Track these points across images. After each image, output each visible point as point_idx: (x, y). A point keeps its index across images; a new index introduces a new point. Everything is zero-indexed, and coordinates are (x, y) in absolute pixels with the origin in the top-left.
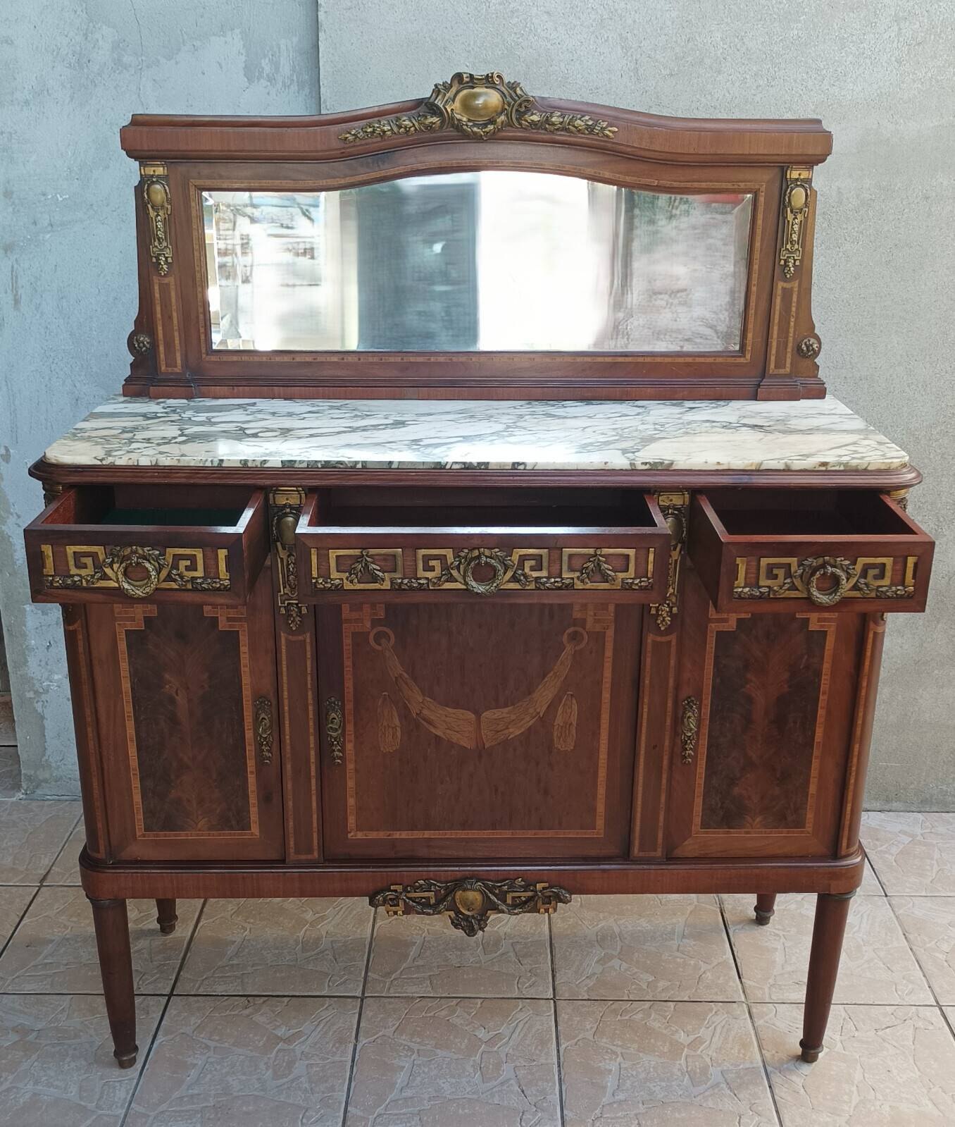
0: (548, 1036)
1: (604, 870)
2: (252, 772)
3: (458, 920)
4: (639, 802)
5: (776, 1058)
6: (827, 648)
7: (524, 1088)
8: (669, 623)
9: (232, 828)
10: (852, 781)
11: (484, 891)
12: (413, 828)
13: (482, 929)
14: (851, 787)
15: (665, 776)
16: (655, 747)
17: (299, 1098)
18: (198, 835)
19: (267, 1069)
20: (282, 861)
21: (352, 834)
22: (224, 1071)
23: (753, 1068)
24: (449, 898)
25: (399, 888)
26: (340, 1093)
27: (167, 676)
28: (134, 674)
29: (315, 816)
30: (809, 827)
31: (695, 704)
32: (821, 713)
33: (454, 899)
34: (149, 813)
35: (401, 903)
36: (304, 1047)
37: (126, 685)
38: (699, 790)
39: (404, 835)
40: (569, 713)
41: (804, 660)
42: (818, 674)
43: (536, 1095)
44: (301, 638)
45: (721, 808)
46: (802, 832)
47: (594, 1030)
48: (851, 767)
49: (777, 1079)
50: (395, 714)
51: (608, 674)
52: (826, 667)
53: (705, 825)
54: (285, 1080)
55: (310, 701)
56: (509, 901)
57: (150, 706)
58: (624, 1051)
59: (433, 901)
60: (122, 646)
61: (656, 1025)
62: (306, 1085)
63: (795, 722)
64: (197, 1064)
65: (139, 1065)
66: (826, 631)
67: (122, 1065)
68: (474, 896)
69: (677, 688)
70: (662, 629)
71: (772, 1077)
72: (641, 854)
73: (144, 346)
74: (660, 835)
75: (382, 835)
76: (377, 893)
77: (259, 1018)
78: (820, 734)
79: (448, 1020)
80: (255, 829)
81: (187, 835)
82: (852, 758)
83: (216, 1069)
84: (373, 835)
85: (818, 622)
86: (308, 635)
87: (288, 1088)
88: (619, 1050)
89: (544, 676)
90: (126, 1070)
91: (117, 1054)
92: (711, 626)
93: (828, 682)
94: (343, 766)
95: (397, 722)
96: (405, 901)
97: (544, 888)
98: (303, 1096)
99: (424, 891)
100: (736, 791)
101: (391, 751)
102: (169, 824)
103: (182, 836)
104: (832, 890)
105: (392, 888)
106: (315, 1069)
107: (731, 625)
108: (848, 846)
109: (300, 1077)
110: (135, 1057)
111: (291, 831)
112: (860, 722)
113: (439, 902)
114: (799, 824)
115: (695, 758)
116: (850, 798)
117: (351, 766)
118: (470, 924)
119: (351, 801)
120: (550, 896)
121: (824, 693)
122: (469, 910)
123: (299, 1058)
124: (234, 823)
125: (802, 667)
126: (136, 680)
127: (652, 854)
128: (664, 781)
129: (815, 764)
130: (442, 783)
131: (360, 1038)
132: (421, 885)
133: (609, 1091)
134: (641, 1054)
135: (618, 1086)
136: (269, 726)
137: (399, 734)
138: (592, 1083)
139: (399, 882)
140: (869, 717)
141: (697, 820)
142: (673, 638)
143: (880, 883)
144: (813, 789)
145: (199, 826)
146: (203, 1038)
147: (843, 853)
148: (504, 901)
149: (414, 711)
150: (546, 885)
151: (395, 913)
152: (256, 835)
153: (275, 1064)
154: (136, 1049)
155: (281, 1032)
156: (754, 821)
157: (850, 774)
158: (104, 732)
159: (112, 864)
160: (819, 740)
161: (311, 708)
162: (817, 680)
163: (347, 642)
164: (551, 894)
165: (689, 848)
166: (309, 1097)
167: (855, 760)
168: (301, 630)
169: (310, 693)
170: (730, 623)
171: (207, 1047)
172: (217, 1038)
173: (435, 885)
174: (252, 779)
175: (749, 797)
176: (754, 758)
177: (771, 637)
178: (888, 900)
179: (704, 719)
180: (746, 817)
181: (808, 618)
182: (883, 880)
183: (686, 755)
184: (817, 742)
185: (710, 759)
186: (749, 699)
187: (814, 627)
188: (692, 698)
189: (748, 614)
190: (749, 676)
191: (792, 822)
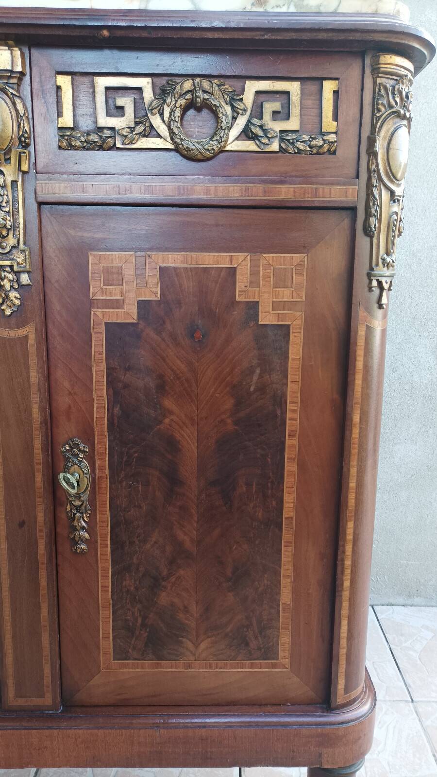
6: (291, 356)
8: (18, 302)
10: (347, 584)
14: (346, 594)
15: (43, 575)
16: (22, 524)
30: (285, 658)
31: (83, 452)
32: (290, 468)
38: (105, 596)
41: (255, 378)
42: (280, 401)
45: (143, 625)
46: (274, 666)
48: (343, 560)
52: (293, 389)
53: (121, 654)
63: (248, 484)
66: (289, 326)
69: (48, 422)
70: (8, 312)
72: (21, 702)
78: (292, 505)
82: (344, 546)
85: (273, 310)
92: (94, 314)
93: (297, 416)
100: (164, 599)
104: (327, 762)
107: (130, 314)
108: (347, 690)
112: (353, 484)
114: (269, 652)
115: (91, 543)
116: (345, 612)
121: (293, 435)
125: (252, 389)
127: (38, 701)
129: (287, 556)
140: (368, 478)
141: (107, 645)
142: (30, 332)
143: (406, 685)
144: (286, 596)
147: (340, 699)
156: (197, 647)
157: (343, 573)
160: (290, 515)
162: (279, 413)
165: (97, 689)
167: (349, 548)
170: (127, 307)
175: (186, 609)
176: (188, 544)
177: (198, 335)
178: (415, 708)
179: (100, 477)
180: (184, 640)
181: (258, 302)
182: (409, 681)
183: (77, 539)
184: (286, 518)
185: (117, 545)
186: (173, 445)
187: (267, 317)
188: (77, 441)
189: (156, 294)
190: (168, 403)
191: (259, 649)
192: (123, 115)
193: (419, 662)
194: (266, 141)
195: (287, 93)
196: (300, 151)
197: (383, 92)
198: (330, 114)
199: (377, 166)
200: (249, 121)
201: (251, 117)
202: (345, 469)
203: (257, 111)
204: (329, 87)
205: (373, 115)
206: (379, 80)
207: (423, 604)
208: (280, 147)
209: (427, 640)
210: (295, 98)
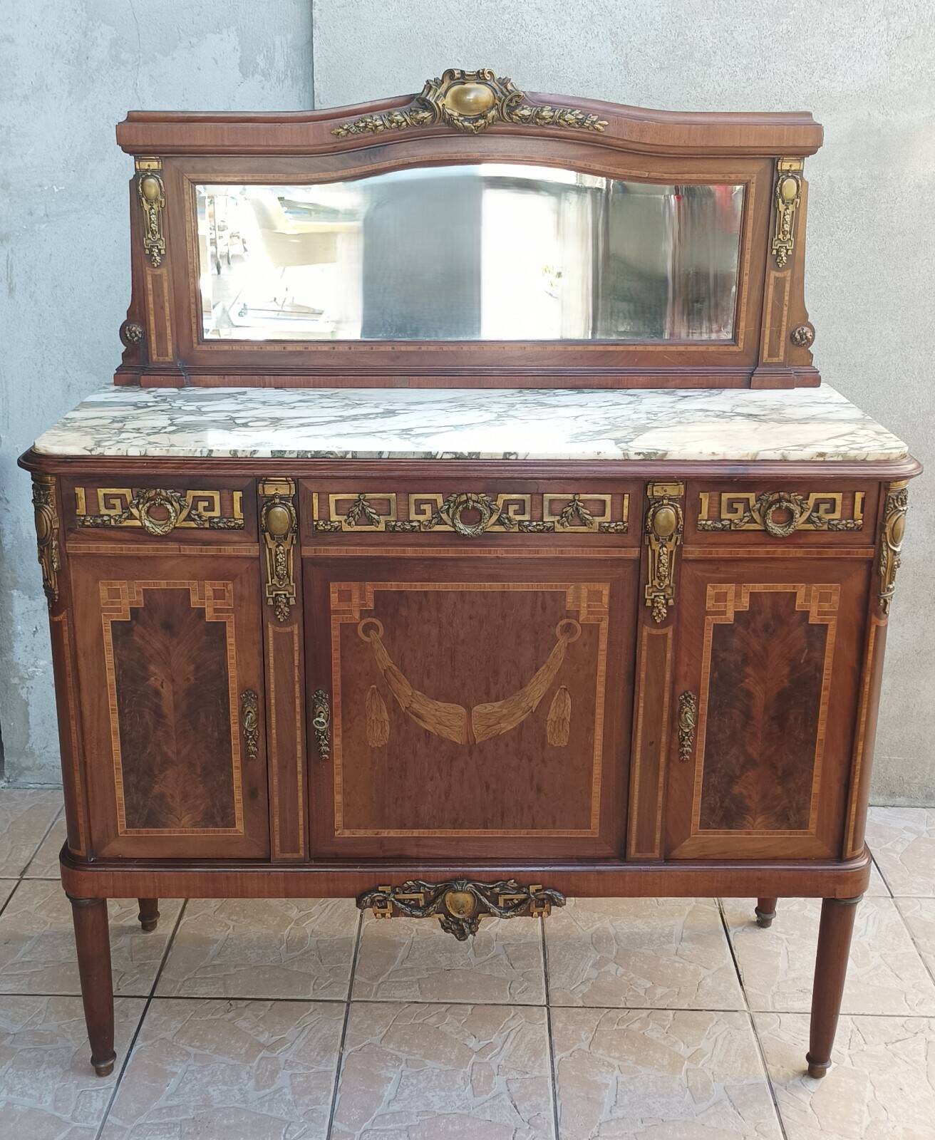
0: (542, 1046)
1: (599, 872)
2: (237, 768)
3: (448, 923)
4: (636, 801)
5: (781, 1073)
6: (828, 642)
7: (517, 1104)
8: (665, 615)
9: (217, 826)
10: (857, 780)
11: (476, 894)
12: (402, 826)
13: (473, 933)
14: (856, 787)
15: (662, 773)
16: (651, 744)
17: (282, 1111)
18: (181, 832)
19: (249, 1079)
20: (266, 860)
21: (338, 832)
22: (205, 1080)
23: (758, 1084)
24: (439, 900)
25: (387, 889)
26: (324, 1106)
27: (152, 668)
28: (119, 665)
29: (301, 813)
30: (813, 828)
31: (693, 699)
32: (823, 709)
33: (444, 901)
34: (132, 809)
35: (389, 904)
36: (288, 1055)
37: (111, 678)
38: (698, 788)
39: (393, 833)
40: (563, 708)
41: (804, 655)
42: (819, 669)
43: (529, 1111)
44: (288, 629)
45: (721, 807)
46: (804, 833)
47: (590, 1039)
48: (855, 766)
49: (782, 1096)
50: (384, 707)
51: (602, 668)
52: (828, 661)
53: (704, 825)
54: (268, 1091)
55: (297, 694)
56: (501, 904)
57: (134, 699)
58: (620, 1063)
59: (422, 903)
60: (108, 637)
61: (654, 1035)
62: (289, 1097)
63: (796, 719)
64: (177, 1073)
65: (116, 1073)
66: (827, 625)
67: (100, 1073)
68: (465, 898)
69: (674, 682)
70: (658, 621)
71: (778, 1093)
72: (638, 855)
73: (136, 335)
74: (658, 836)
75: (369, 833)
76: (364, 894)
77: (242, 1024)
78: (823, 731)
79: (438, 1028)
80: (240, 826)
81: (170, 832)
82: (856, 757)
83: (196, 1079)
84: (361, 833)
85: (818, 615)
86: (296, 627)
87: (270, 1100)
88: (616, 1063)
89: (537, 669)
90: (103, 1078)
91: (95, 1061)
92: (708, 619)
93: (829, 677)
94: (330, 761)
95: (386, 716)
96: (393, 903)
97: (537, 891)
98: (286, 1109)
99: (413, 893)
100: (736, 789)
101: (380, 746)
102: (152, 820)
103: (166, 832)
104: (837, 894)
105: (380, 888)
106: (298, 1080)
107: (729, 618)
108: (854, 849)
109: (283, 1088)
110: (112, 1064)
111: (277, 828)
112: (863, 719)
113: (428, 904)
114: (802, 825)
115: (693, 755)
116: (855, 797)
117: (338, 761)
118: (460, 928)
119: (338, 798)
120: (544, 899)
121: (826, 689)
122: (459, 913)
123: (282, 1067)
124: (218, 819)
125: (802, 661)
126: (121, 672)
127: (649, 855)
128: (661, 779)
129: (818, 762)
130: (431, 779)
131: (346, 1046)
132: (410, 887)
133: (606, 1107)
134: (639, 1068)
135: (616, 1102)
136: (256, 720)
137: (387, 728)
138: (588, 1098)
139: (387, 883)
140: (873, 715)
141: (696, 819)
142: (670, 631)
144: (815, 788)
145: (183, 822)
146: (183, 1045)
147: (849, 855)
148: (496, 904)
149: (403, 705)
150: (540, 887)
151: (383, 915)
152: (240, 833)
153: (258, 1073)
154: (114, 1055)
155: (262, 1039)
156: (755, 820)
157: (854, 773)
158: (87, 725)
159: (93, 862)
160: (821, 738)
161: (298, 702)
162: (818, 675)
163: (335, 633)
164: (545, 896)
165: (687, 848)
166: (293, 1110)
167: (859, 758)
168: (288, 622)
169: (297, 686)
170: (728, 615)
171: (188, 1054)
172: (198, 1044)
173: (425, 886)
174: (237, 775)
175: (750, 796)
176: (755, 755)
177: (771, 630)
178: (895, 902)
179: (702, 715)
180: (748, 816)
181: (808, 612)
182: (889, 880)
183: (684, 752)
184: (819, 740)
185: (708, 756)
186: (749, 694)
187: (814, 620)
188: (690, 693)
189: (746, 607)
190: (749, 670)
191: (796, 822)
192: (737, 512)
193: (900, 862)
194: (821, 525)
195: (834, 500)
196: (840, 530)
197: (891, 501)
198: (859, 510)
199: (886, 539)
200: (811, 514)
201: (812, 511)
202: (859, 710)
203: (816, 509)
204: (859, 496)
205: (884, 511)
206: (889, 494)
207: (906, 804)
208: (829, 528)
209: (909, 841)
210: (839, 502)
